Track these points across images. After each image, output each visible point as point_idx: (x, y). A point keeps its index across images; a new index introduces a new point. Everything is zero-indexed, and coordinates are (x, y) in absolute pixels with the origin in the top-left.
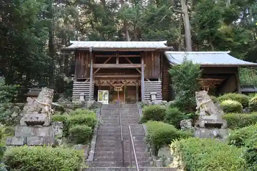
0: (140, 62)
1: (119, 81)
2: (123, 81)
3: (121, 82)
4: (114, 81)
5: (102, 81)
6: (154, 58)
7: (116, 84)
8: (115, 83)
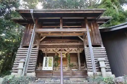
0: (85, 27)
1: (63, 49)
2: (66, 49)
3: (65, 50)
4: (59, 49)
5: (48, 49)
6: (94, 28)
7: (60, 52)
8: (60, 50)
